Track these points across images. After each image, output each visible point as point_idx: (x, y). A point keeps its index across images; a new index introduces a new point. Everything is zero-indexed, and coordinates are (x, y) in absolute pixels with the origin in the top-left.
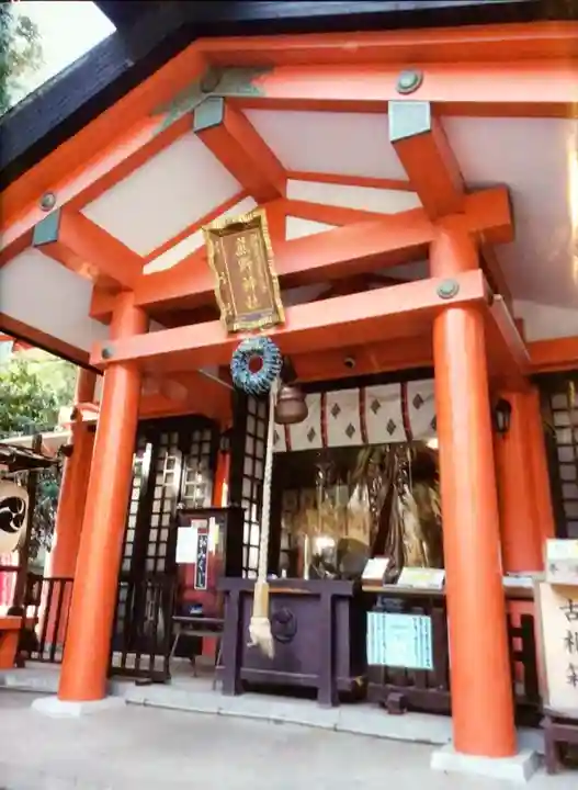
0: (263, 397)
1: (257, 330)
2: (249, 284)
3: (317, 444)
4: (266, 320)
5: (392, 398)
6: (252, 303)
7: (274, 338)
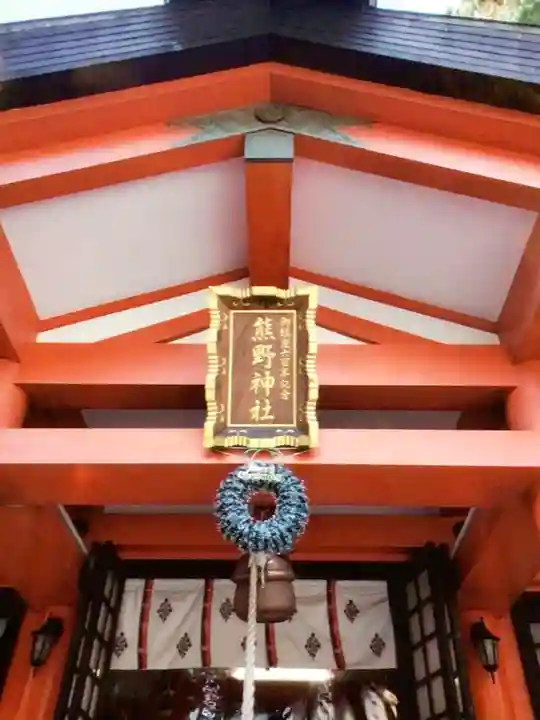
1: (265, 453)
2: (262, 383)
4: (283, 440)
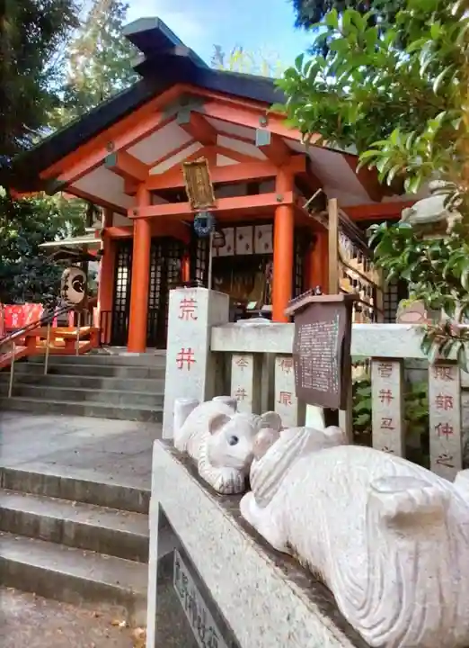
0: (207, 238)
1: (205, 208)
2: (201, 188)
3: (231, 253)
4: (209, 204)
5: (268, 231)
6: (202, 196)
7: (212, 213)
